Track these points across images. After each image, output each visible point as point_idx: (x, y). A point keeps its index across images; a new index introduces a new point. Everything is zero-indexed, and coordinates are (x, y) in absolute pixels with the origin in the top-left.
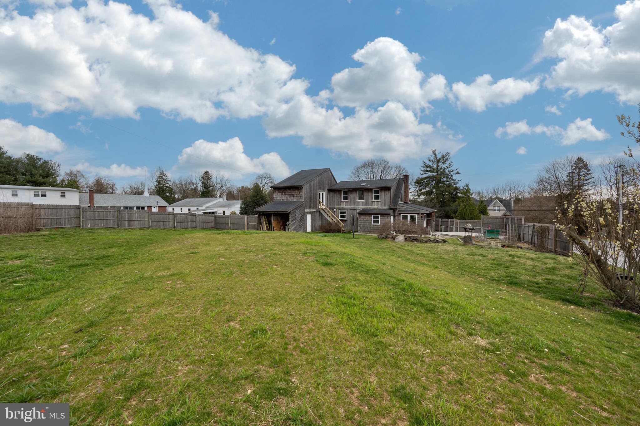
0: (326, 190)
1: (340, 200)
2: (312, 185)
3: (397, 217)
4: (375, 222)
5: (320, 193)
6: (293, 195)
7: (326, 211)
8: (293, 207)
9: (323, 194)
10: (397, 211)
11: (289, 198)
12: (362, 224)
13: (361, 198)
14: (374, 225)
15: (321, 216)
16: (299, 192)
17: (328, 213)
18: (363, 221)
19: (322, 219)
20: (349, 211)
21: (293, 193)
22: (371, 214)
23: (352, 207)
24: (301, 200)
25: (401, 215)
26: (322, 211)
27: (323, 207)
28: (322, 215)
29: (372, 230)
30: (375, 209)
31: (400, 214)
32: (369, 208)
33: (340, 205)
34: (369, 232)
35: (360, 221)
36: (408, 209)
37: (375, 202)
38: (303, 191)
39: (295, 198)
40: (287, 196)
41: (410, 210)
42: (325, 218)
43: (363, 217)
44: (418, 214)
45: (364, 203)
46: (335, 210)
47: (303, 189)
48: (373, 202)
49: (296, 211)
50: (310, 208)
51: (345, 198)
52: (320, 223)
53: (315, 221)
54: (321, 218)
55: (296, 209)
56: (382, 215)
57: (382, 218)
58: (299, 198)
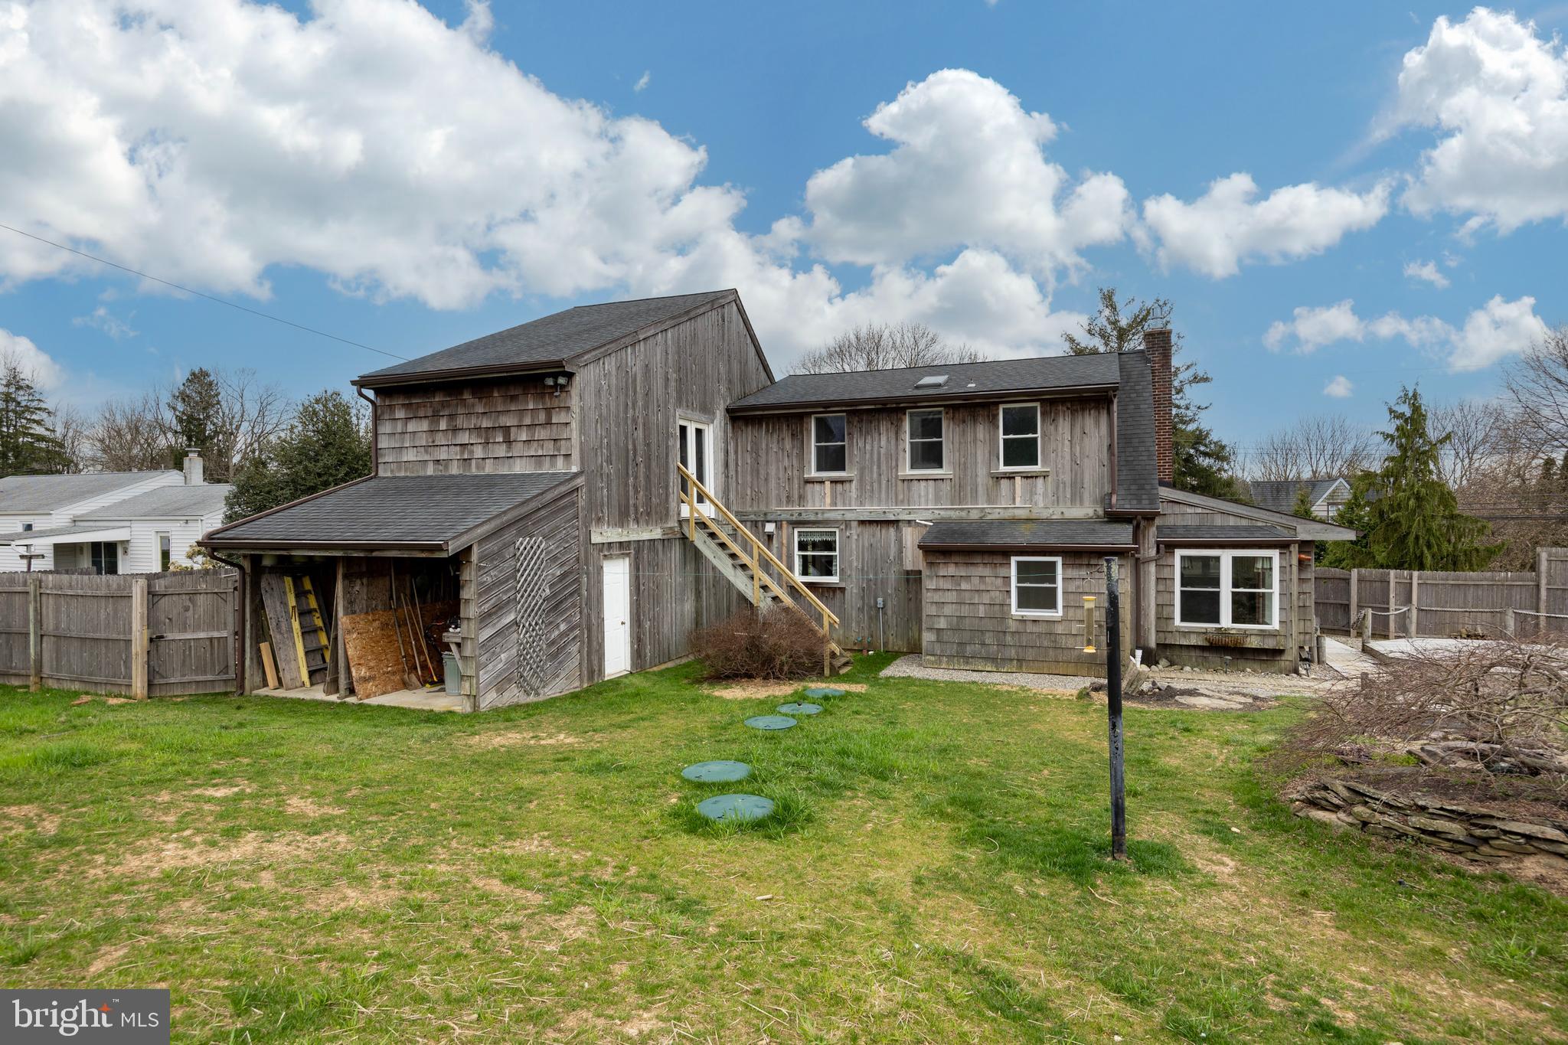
0: (720, 414)
1: (801, 469)
2: (638, 370)
3: (1152, 568)
4: (1027, 599)
5: (683, 429)
6: (506, 430)
7: (724, 537)
8: (494, 510)
9: (699, 432)
10: (1153, 530)
11: (479, 452)
12: (948, 610)
13: (929, 455)
14: (1023, 621)
15: (691, 567)
16: (549, 411)
17: (735, 548)
18: (951, 597)
19: (698, 580)
20: (855, 531)
21: (508, 421)
22: (1005, 553)
23: (872, 509)
24: (560, 466)
25: (1179, 553)
26: (698, 539)
27: (707, 511)
28: (697, 554)
29: (1013, 653)
30: (1015, 521)
31: (1171, 547)
32: (975, 515)
33: (802, 498)
34: (993, 660)
35: (937, 597)
36: (1218, 521)
37: (1010, 477)
38: (574, 402)
39: (518, 449)
40: (464, 438)
41: (1232, 521)
42: (718, 578)
43: (951, 570)
44: (1283, 546)
45: (946, 487)
46: (770, 528)
47: (575, 391)
48: (998, 478)
49: (523, 542)
50: (622, 518)
51: (832, 459)
52: (689, 606)
53: (656, 599)
54: (691, 578)
55: (522, 523)
56: (1077, 555)
57: (1073, 573)
58: (549, 448)
